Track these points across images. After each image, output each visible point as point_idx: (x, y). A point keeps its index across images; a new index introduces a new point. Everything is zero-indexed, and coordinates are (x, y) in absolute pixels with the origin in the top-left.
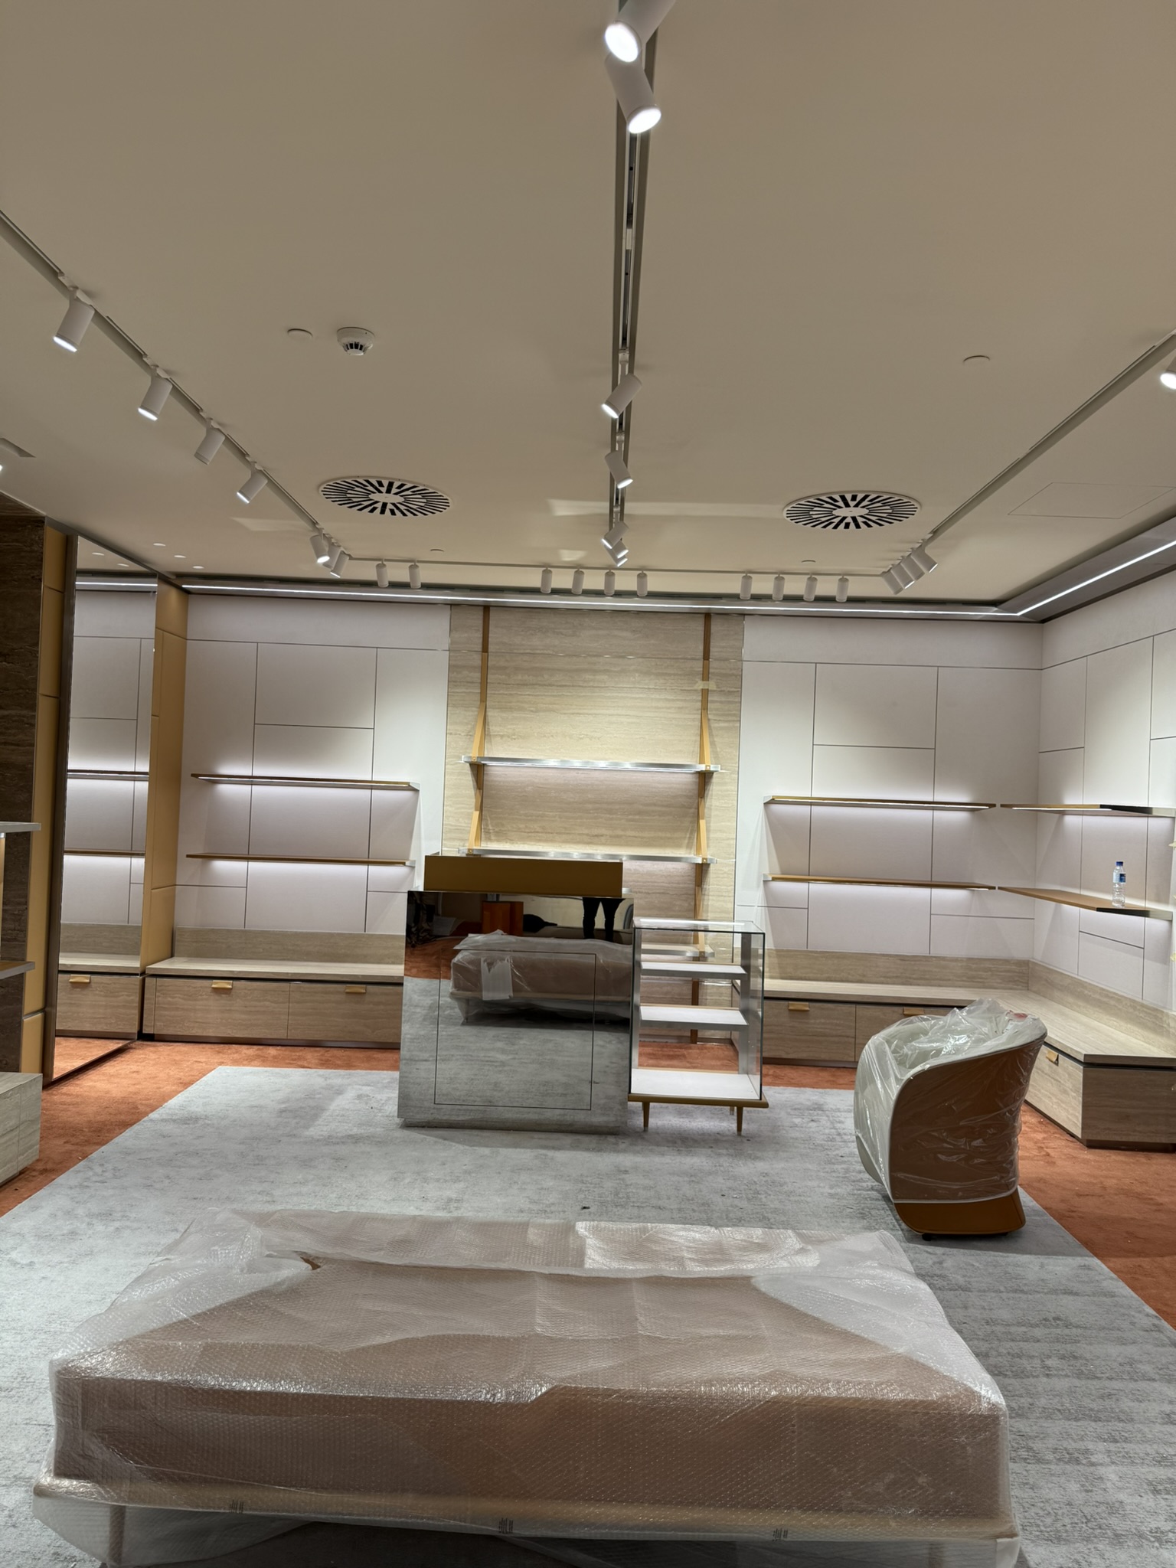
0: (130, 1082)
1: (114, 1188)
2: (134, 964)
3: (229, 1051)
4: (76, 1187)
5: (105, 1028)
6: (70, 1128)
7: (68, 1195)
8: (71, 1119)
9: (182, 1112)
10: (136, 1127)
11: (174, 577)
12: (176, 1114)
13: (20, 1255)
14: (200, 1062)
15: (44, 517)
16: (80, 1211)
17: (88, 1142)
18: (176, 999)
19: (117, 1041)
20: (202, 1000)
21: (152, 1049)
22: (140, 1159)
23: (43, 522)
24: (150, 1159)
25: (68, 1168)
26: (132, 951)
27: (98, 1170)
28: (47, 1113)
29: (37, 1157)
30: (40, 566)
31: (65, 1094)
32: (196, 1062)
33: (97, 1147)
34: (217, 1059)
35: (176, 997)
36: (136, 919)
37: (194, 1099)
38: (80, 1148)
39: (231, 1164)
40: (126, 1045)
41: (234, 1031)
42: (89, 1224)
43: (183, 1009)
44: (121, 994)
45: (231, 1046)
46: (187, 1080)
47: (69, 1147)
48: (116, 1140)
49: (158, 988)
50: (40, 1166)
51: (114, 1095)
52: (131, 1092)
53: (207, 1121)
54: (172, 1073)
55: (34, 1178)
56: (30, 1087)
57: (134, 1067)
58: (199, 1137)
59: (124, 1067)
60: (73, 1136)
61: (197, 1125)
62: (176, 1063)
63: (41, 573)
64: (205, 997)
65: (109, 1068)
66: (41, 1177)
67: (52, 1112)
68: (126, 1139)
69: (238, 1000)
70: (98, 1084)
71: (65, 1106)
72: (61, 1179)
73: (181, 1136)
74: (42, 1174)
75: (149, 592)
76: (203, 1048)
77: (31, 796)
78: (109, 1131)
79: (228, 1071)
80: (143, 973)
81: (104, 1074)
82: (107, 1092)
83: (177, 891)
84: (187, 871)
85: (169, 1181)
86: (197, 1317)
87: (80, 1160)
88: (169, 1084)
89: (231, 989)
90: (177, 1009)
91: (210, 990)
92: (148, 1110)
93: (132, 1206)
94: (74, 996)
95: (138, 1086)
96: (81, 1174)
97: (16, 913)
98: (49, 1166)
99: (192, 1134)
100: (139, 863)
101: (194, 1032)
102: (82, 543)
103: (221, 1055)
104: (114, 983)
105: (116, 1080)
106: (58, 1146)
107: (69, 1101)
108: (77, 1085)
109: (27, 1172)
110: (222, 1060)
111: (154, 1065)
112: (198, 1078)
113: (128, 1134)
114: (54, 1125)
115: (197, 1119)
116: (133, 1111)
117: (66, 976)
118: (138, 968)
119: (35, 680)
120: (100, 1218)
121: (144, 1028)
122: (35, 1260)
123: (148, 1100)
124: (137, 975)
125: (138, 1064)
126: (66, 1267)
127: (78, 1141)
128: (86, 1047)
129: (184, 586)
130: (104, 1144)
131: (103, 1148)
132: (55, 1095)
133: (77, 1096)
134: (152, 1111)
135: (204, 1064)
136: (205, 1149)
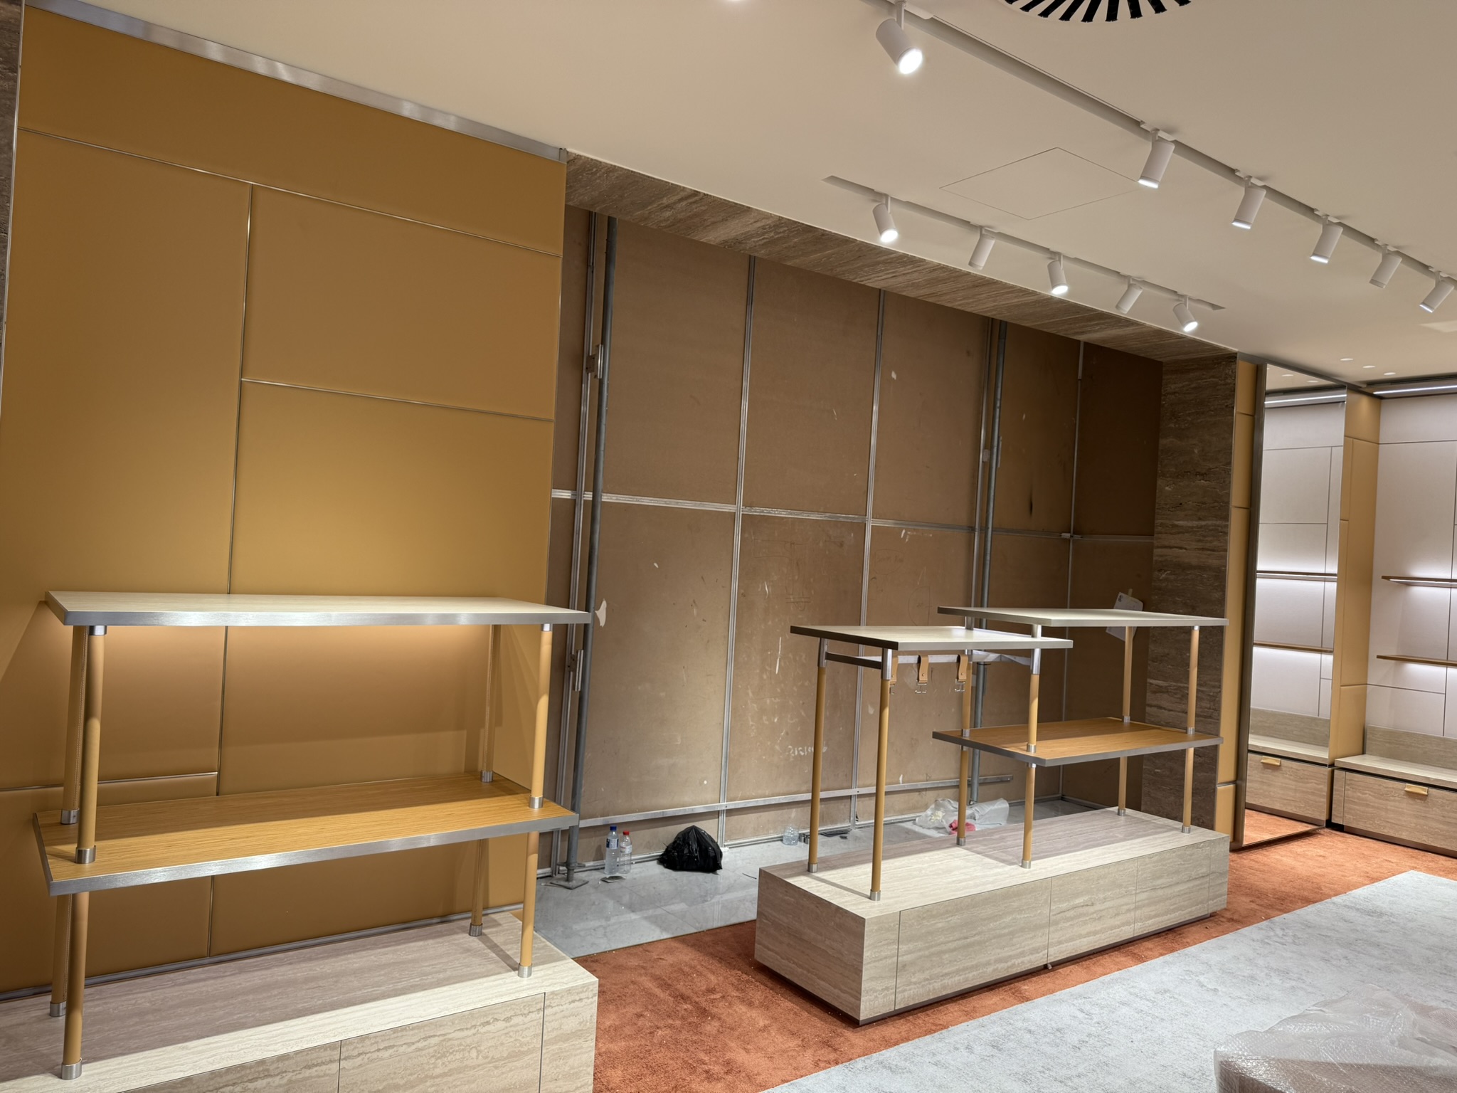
0: (1316, 864)
1: (1293, 952)
2: (1322, 754)
3: (1424, 858)
4: (1258, 941)
5: (1295, 810)
6: (1256, 890)
7: (1250, 946)
8: (1258, 883)
9: (1367, 904)
10: (1318, 906)
11: (1364, 386)
12: (1360, 905)
13: (1207, 980)
14: (1390, 861)
15: (1236, 353)
16: (1261, 962)
17: (1271, 906)
18: (1367, 795)
19: (1306, 825)
20: (1394, 801)
21: (1340, 839)
22: (1320, 934)
23: (1236, 357)
24: (1329, 937)
25: (1252, 923)
26: (1322, 742)
27: (1280, 933)
28: (1237, 872)
29: (1225, 906)
30: (1233, 396)
31: (1253, 860)
32: (1386, 860)
33: (1279, 913)
34: (1412, 863)
35: (1366, 794)
36: (1325, 713)
37: (1381, 895)
38: (1264, 910)
39: (1414, 965)
40: (1314, 830)
41: (1430, 839)
42: (1266, 974)
43: (1373, 807)
44: (1310, 781)
45: (1426, 853)
46: (1375, 875)
47: (1253, 906)
48: (1298, 912)
49: (1348, 782)
50: (1228, 915)
51: (1299, 872)
52: (1316, 874)
53: (1392, 919)
54: (1359, 866)
55: (1222, 923)
56: (1219, 844)
57: (1321, 852)
58: (1381, 931)
59: (1311, 849)
60: (1258, 897)
61: (1380, 919)
62: (1364, 856)
63: (1234, 402)
64: (1397, 798)
65: (1296, 846)
66: (1228, 923)
67: (1241, 873)
68: (1308, 912)
69: (1434, 809)
70: (1284, 859)
71: (1253, 871)
72: (1246, 931)
73: (1363, 925)
74: (1229, 922)
75: (1339, 402)
76: (1395, 849)
77: (1224, 594)
78: (1291, 902)
79: (1421, 877)
80: (1332, 765)
81: (1291, 852)
82: (1293, 868)
83: (1368, 691)
84: (1378, 673)
85: (1347, 961)
86: (1345, 1065)
87: (1264, 920)
88: (1355, 875)
89: (1427, 795)
90: (1367, 805)
91: (1402, 793)
92: (1332, 893)
93: (1308, 972)
94: (1265, 775)
95: (1323, 870)
96: (1264, 932)
97: (1212, 694)
98: (1235, 917)
99: (1374, 926)
100: (1328, 659)
101: (1385, 831)
102: (1271, 370)
103: (1414, 859)
104: (1304, 770)
105: (1302, 860)
106: (1244, 903)
107: (1257, 867)
108: (1265, 856)
109: (1217, 917)
110: (1416, 865)
111: (1341, 854)
112: (1386, 876)
113: (1310, 910)
114: (1242, 884)
115: (1381, 914)
116: (1317, 890)
117: (1258, 757)
118: (1326, 759)
119: (1228, 495)
120: (1277, 973)
121: (1333, 817)
122: (1219, 988)
123: (1333, 884)
124: (1325, 765)
125: (1325, 849)
126: (1245, 1003)
127: (1262, 903)
128: (1275, 824)
129: (1375, 393)
130: (1286, 912)
131: (1285, 915)
132: (1245, 859)
133: (1265, 865)
134: (1335, 895)
135: (1394, 865)
136: (1387, 944)
